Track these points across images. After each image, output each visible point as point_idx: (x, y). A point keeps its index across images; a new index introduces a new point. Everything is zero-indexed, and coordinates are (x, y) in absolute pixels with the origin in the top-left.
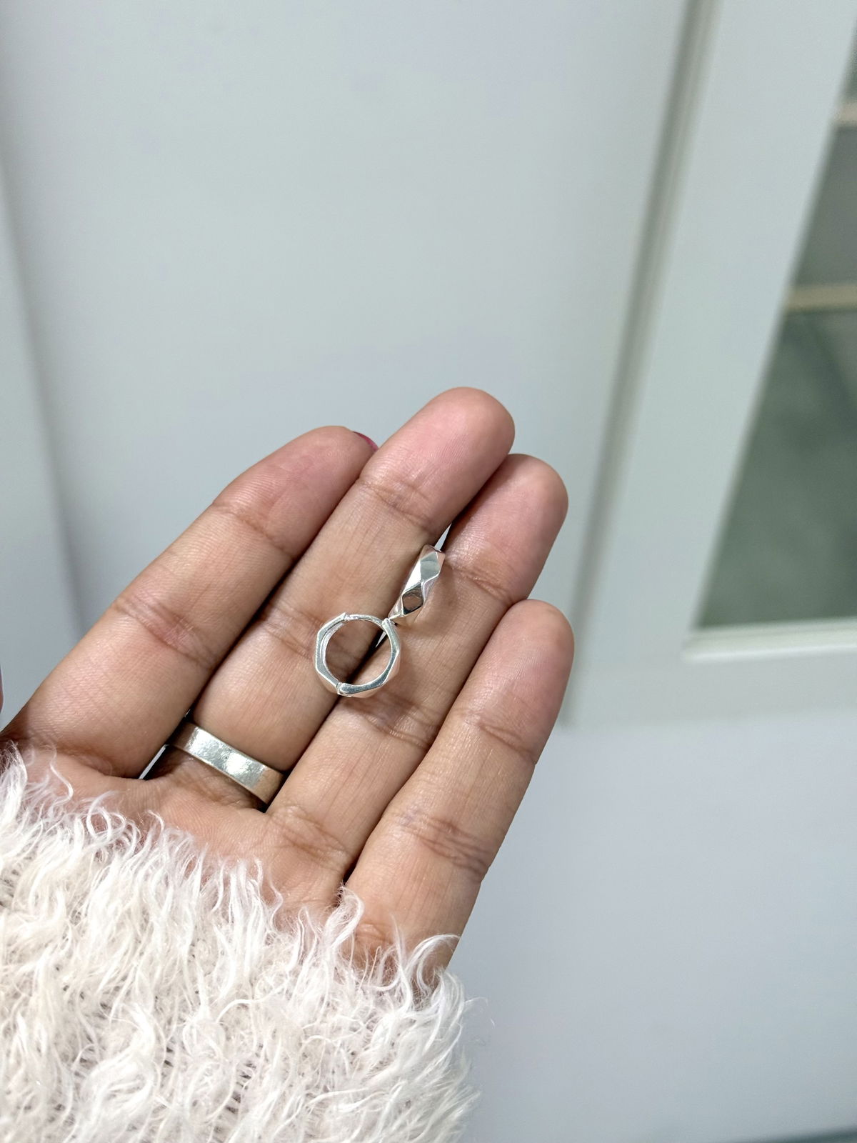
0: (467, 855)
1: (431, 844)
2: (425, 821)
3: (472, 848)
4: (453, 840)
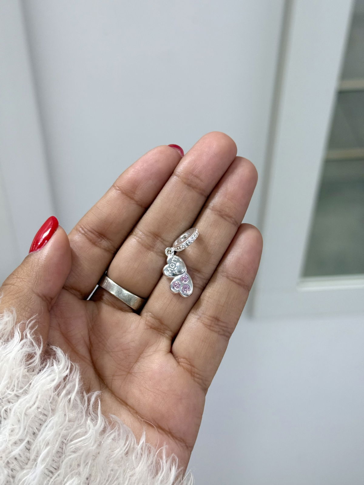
1: (209, 327)
2: (206, 318)
3: (225, 327)
4: (217, 325)
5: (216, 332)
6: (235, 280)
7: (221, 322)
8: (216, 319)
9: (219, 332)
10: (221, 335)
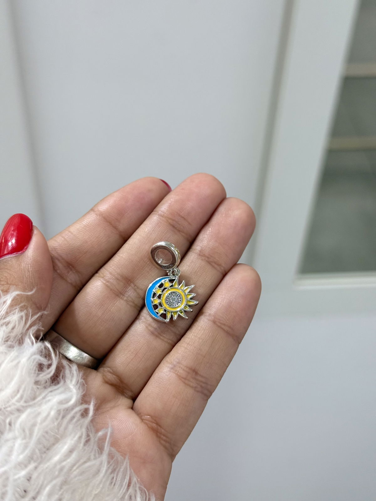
1: (183, 379)
2: (181, 368)
3: (204, 383)
4: (195, 379)
5: (192, 387)
6: (223, 327)
8: (194, 371)
9: (196, 387)
10: (198, 391)
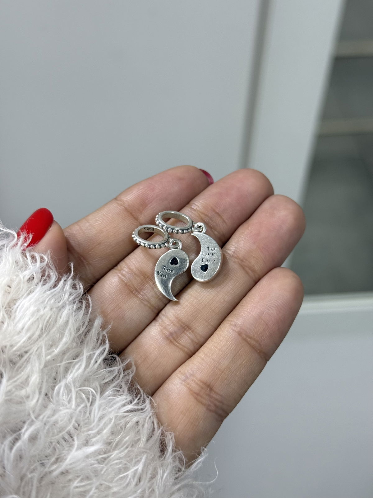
0: (215, 405)
6: (249, 340)
7: (215, 392)
